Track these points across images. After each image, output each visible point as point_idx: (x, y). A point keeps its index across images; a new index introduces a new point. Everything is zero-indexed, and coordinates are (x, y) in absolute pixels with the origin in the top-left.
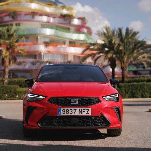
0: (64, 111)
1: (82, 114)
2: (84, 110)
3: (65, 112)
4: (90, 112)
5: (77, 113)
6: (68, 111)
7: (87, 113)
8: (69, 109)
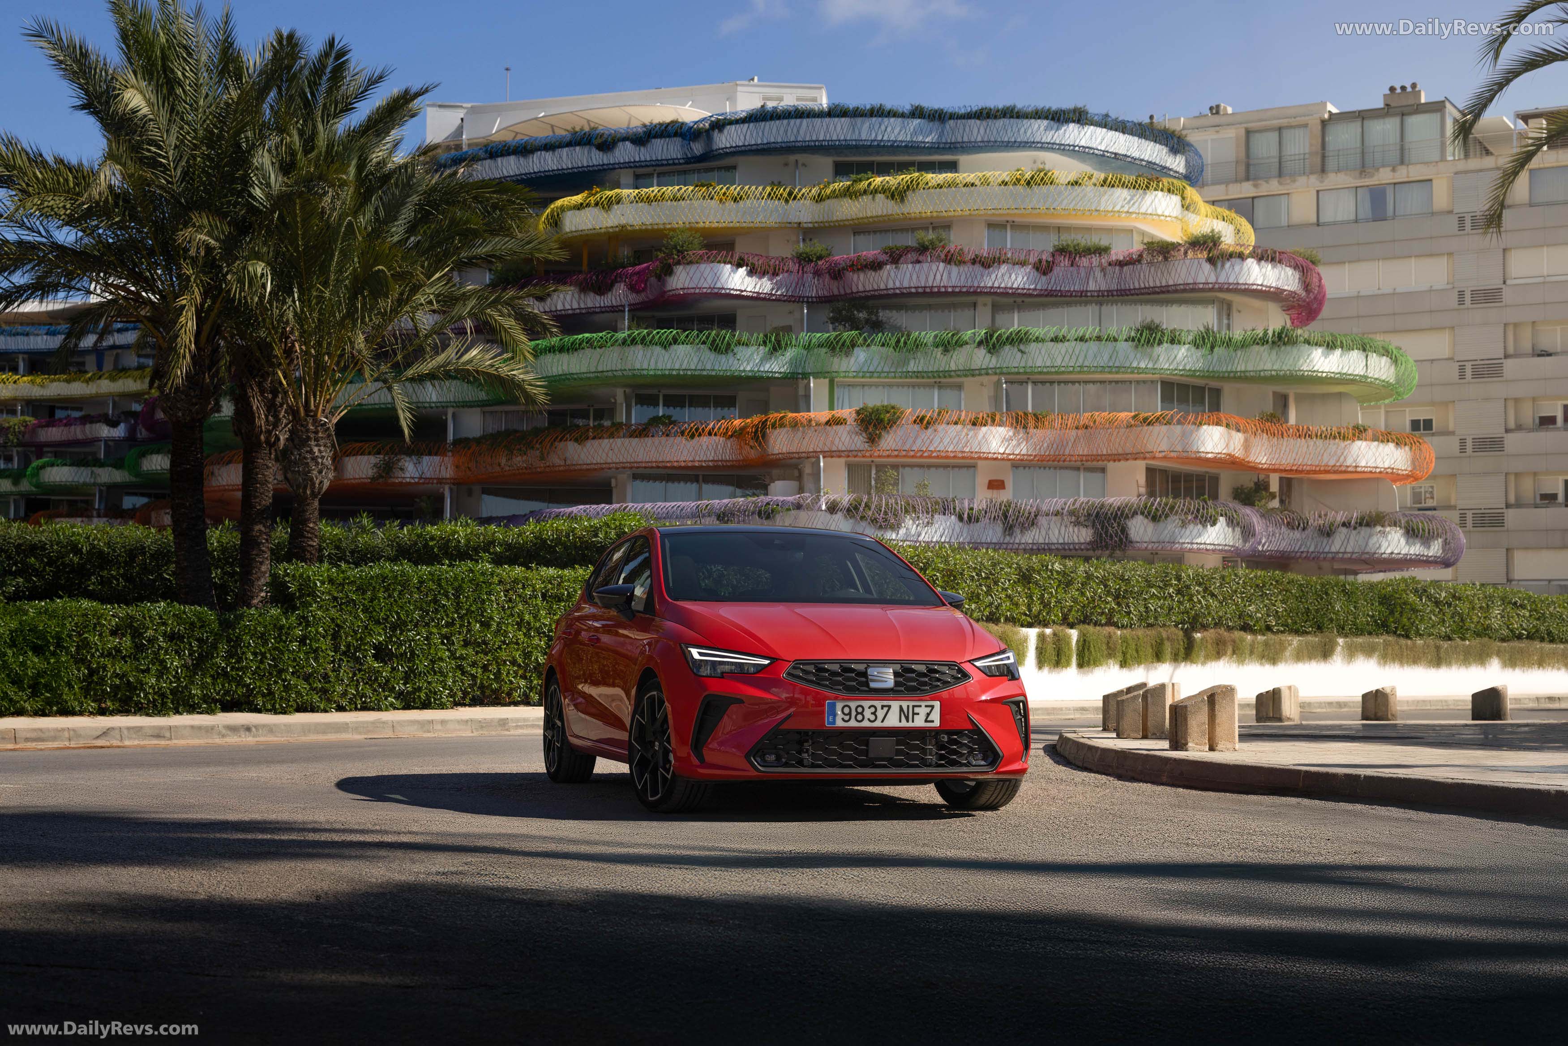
0: (846, 710)
1: (910, 724)
2: (917, 710)
3: (850, 714)
4: (936, 716)
5: (893, 721)
6: (862, 713)
7: (926, 721)
8: (866, 704)
